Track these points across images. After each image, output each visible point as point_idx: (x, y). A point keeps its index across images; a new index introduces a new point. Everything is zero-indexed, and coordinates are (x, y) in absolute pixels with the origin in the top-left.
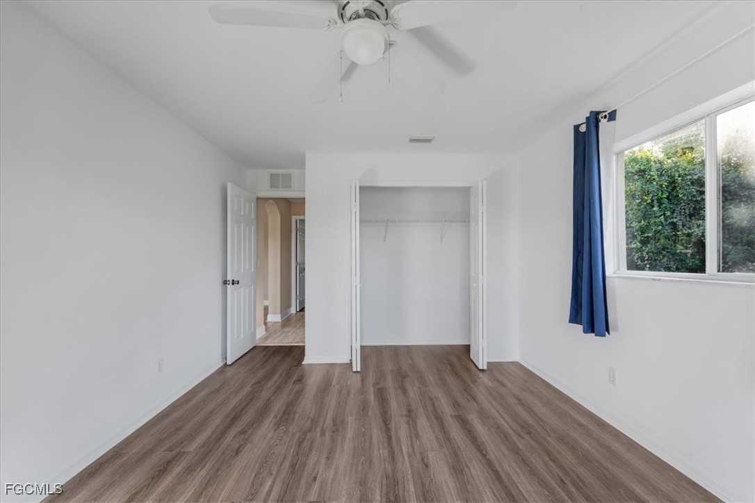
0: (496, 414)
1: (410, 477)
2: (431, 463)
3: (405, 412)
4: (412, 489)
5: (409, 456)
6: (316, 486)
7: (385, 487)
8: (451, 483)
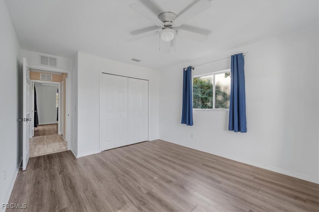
0: (168, 154)
1: (165, 175)
2: (166, 170)
3: (144, 161)
4: (169, 177)
5: (159, 170)
6: (142, 189)
7: (162, 180)
8: (176, 172)
